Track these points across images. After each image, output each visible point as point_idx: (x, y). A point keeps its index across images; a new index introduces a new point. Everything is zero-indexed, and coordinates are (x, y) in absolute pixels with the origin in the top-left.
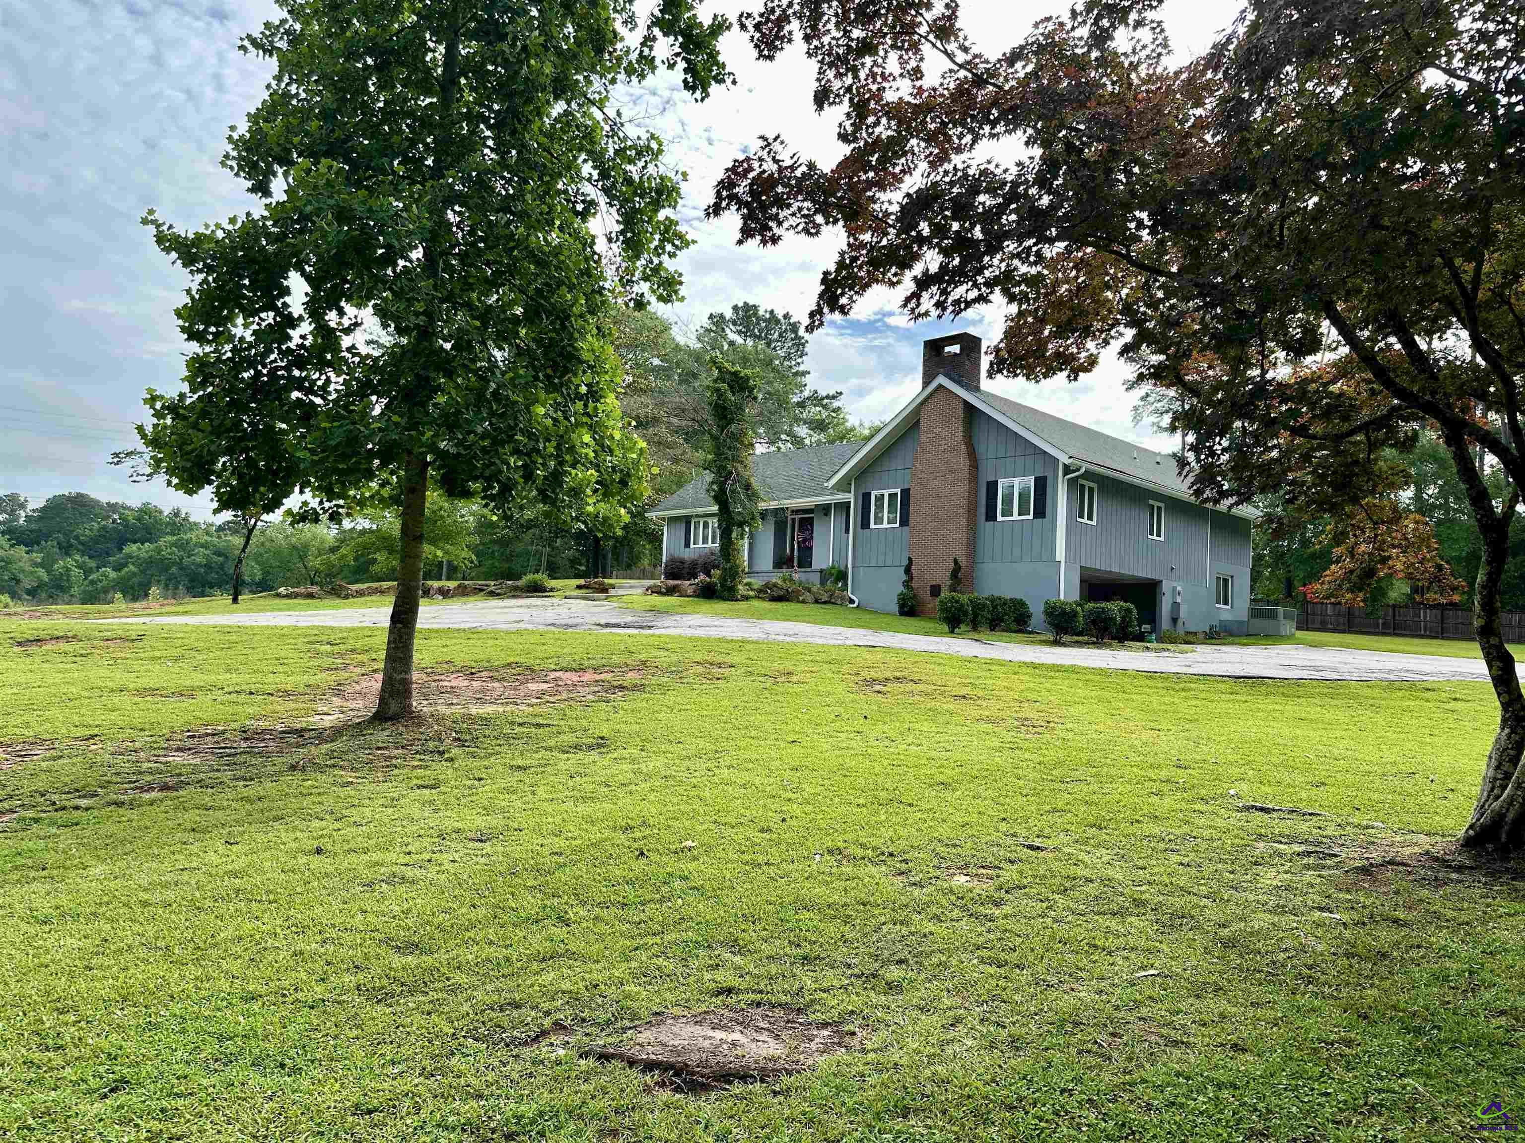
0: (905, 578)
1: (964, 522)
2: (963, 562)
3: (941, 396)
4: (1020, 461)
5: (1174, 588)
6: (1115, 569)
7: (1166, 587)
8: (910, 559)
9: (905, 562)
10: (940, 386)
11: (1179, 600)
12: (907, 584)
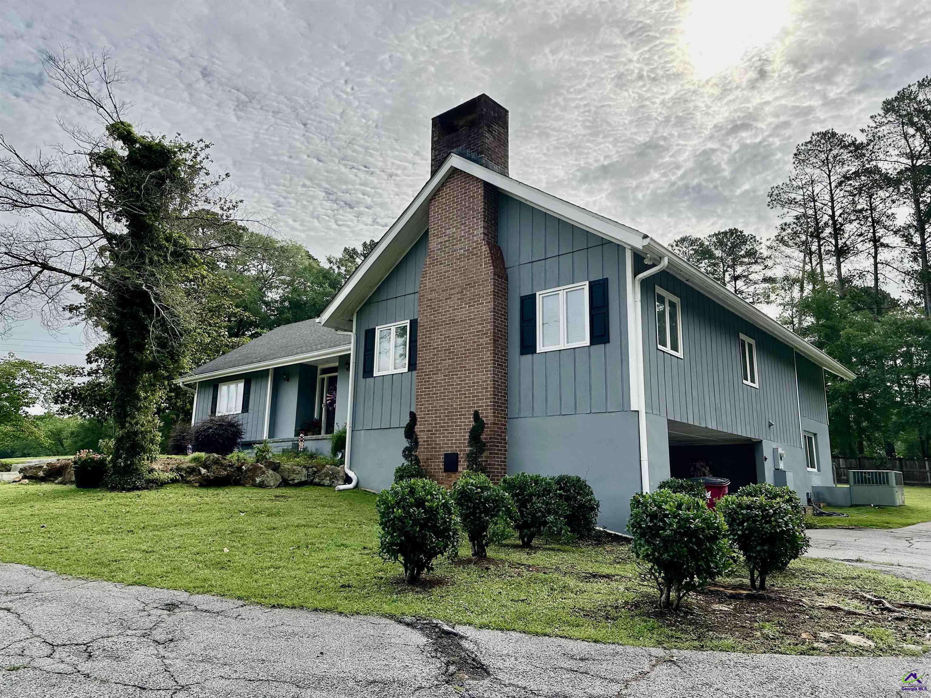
0: (405, 443)
1: (488, 355)
2: (488, 416)
3: (456, 183)
4: (566, 261)
5: (775, 451)
6: (712, 425)
7: (767, 450)
8: (413, 416)
9: (406, 420)
10: (454, 171)
11: (782, 466)
12: (408, 453)
